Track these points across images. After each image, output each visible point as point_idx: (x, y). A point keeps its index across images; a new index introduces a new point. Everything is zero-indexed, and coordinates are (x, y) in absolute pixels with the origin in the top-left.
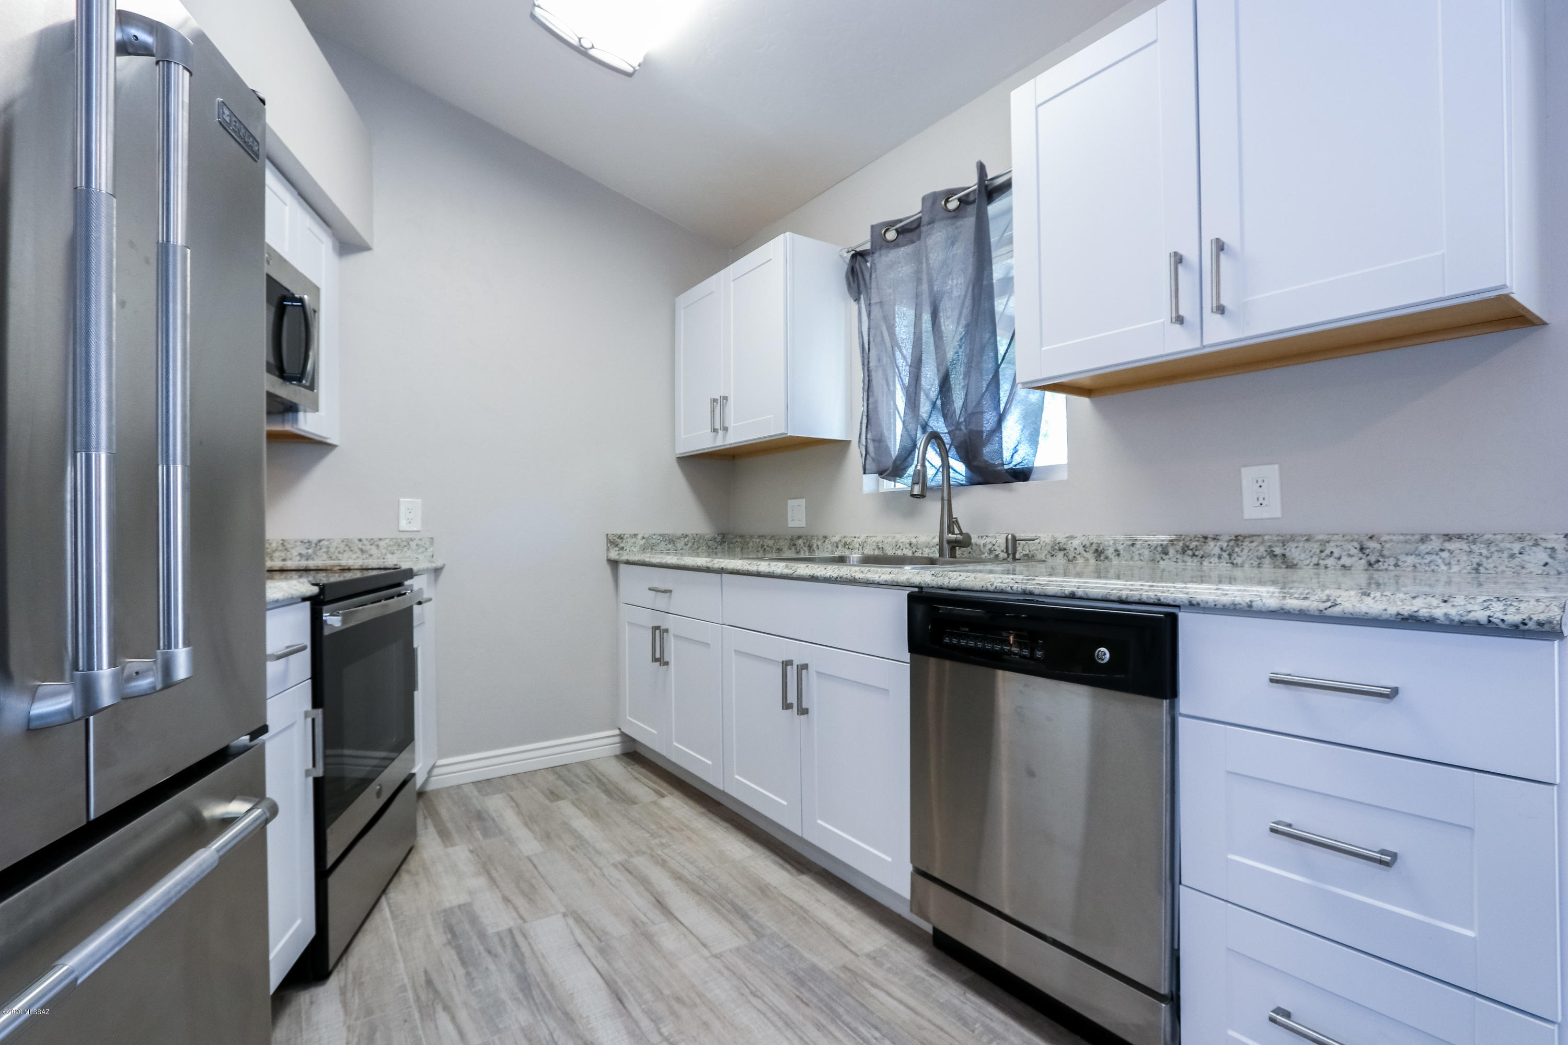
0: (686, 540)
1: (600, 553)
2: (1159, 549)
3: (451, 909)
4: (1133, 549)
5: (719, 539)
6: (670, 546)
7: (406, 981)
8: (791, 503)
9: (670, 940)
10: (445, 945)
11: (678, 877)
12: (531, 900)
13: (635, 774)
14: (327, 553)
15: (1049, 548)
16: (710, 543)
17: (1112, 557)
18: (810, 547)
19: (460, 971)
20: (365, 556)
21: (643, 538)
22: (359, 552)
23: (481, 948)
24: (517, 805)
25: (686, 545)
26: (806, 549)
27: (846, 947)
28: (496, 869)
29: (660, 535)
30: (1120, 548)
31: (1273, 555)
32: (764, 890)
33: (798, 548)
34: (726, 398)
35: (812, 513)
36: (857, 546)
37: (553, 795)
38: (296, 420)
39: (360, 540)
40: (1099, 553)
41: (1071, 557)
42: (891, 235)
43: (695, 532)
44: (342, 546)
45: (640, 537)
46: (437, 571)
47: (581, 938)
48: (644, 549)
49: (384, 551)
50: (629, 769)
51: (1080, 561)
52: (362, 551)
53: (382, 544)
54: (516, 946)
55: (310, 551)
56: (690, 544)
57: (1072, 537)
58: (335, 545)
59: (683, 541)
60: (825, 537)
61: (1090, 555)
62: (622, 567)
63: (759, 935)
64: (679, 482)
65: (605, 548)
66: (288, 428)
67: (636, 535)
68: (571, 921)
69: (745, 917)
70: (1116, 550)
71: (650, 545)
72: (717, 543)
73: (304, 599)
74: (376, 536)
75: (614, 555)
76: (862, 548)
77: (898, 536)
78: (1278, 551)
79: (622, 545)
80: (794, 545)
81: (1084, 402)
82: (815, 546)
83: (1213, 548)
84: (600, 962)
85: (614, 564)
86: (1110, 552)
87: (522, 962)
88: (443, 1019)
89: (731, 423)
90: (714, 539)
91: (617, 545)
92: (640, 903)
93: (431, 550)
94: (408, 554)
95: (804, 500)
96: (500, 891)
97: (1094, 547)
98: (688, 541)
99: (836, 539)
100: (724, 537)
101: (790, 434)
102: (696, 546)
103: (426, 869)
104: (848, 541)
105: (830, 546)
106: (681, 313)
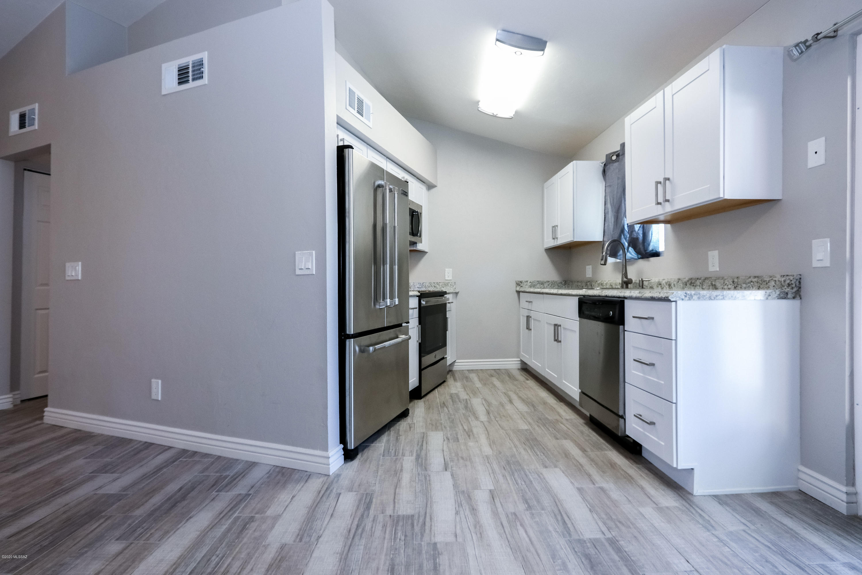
0: (549, 283)
1: (514, 288)
2: (685, 283)
3: (453, 393)
4: (678, 284)
5: (563, 283)
6: (542, 286)
8: (587, 267)
9: (509, 407)
10: (449, 399)
12: (474, 395)
13: (522, 374)
14: (425, 287)
15: (657, 284)
16: (559, 285)
17: (673, 287)
18: (591, 285)
19: (452, 403)
20: (435, 288)
21: (530, 282)
22: (434, 287)
23: (458, 400)
25: (548, 285)
26: (590, 286)
28: (467, 388)
29: (537, 281)
30: (675, 283)
31: (712, 285)
34: (557, 226)
35: (594, 271)
36: (605, 285)
37: (493, 377)
38: (416, 246)
39: (434, 283)
40: (670, 285)
41: (662, 287)
42: (614, 158)
43: (552, 280)
44: (429, 285)
45: (529, 282)
46: (457, 293)
47: (484, 403)
48: (531, 287)
49: (441, 287)
50: (521, 372)
51: (665, 288)
52: (434, 286)
53: (440, 284)
54: (467, 401)
55: (421, 286)
56: (550, 285)
57: (664, 280)
58: (427, 284)
59: (547, 284)
60: (596, 281)
61: (667, 286)
62: (521, 294)
63: (535, 410)
64: (545, 258)
65: (515, 286)
66: (415, 249)
67: (527, 281)
68: (483, 400)
69: (534, 406)
70: (674, 284)
71: (533, 285)
72: (563, 284)
73: (417, 296)
74: (438, 282)
75: (518, 289)
77: (617, 280)
78: (714, 283)
79: (521, 285)
80: (587, 285)
81: (669, 226)
82: (593, 285)
83: (698, 282)
84: (487, 407)
85: (518, 292)
86: (672, 285)
87: (467, 404)
89: (559, 236)
90: (561, 283)
91: (520, 285)
92: (504, 399)
93: (455, 286)
94: (448, 288)
95: (591, 266)
96: (466, 392)
97: (668, 283)
98: (549, 284)
99: (599, 282)
100: (566, 282)
101: (575, 240)
102: (553, 286)
103: (449, 385)
104: (603, 282)
105: (597, 285)
106: (545, 190)
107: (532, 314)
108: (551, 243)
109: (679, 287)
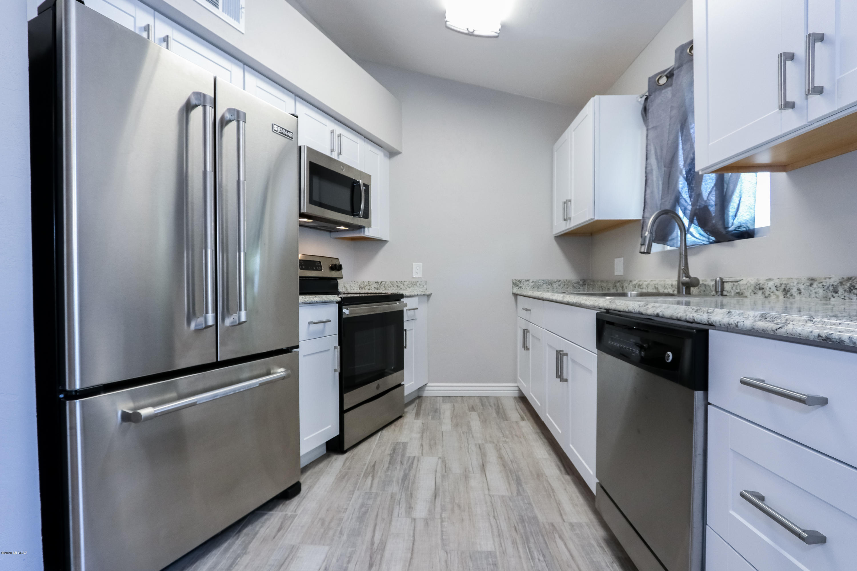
0: (559, 283)
1: (510, 289)
2: (831, 288)
3: (400, 443)
4: (811, 288)
5: (581, 283)
6: (549, 286)
7: (367, 463)
8: (617, 260)
9: (475, 482)
10: (388, 455)
11: (501, 457)
12: (431, 448)
13: (518, 407)
14: (384, 287)
15: (752, 287)
16: (575, 285)
17: (795, 294)
18: (623, 287)
19: (386, 465)
20: (399, 289)
21: (533, 282)
22: (396, 287)
23: (400, 460)
24: (454, 409)
25: (559, 286)
26: (621, 288)
27: (561, 515)
28: (427, 433)
29: (543, 280)
30: (802, 287)
32: (539, 475)
33: (617, 288)
34: (570, 201)
35: (627, 267)
36: (645, 286)
37: (472, 409)
38: (364, 231)
39: (397, 282)
40: (786, 291)
41: (767, 295)
42: (663, 81)
43: (565, 278)
44: (390, 284)
45: (531, 281)
46: (429, 296)
47: (439, 469)
48: (533, 288)
49: (406, 287)
50: (517, 404)
51: (773, 297)
53: (405, 283)
54: (413, 463)
55: (378, 286)
56: (562, 286)
57: (770, 280)
58: (387, 284)
59: (558, 283)
60: (631, 281)
61: (780, 294)
62: (518, 297)
63: (519, 493)
64: (555, 249)
65: (512, 287)
66: (362, 235)
67: (528, 280)
68: (440, 461)
69: (519, 483)
70: (799, 290)
71: (536, 286)
72: (580, 285)
74: (403, 281)
75: (516, 290)
76: (648, 288)
77: (667, 280)
79: (520, 285)
80: (616, 286)
81: (782, 176)
82: (625, 287)
84: (439, 480)
85: (516, 295)
86: (794, 291)
87: (410, 470)
88: (370, 479)
89: (573, 215)
90: (578, 283)
91: (517, 286)
92: (474, 462)
93: (425, 286)
94: (416, 288)
95: (622, 258)
96: (422, 442)
97: (783, 287)
98: (561, 284)
99: (634, 283)
100: (584, 282)
101: (597, 218)
102: (566, 287)
103: (401, 426)
104: (641, 283)
105: (631, 287)
106: (555, 154)
107: (531, 327)
108: (562, 227)
109: (813, 295)
